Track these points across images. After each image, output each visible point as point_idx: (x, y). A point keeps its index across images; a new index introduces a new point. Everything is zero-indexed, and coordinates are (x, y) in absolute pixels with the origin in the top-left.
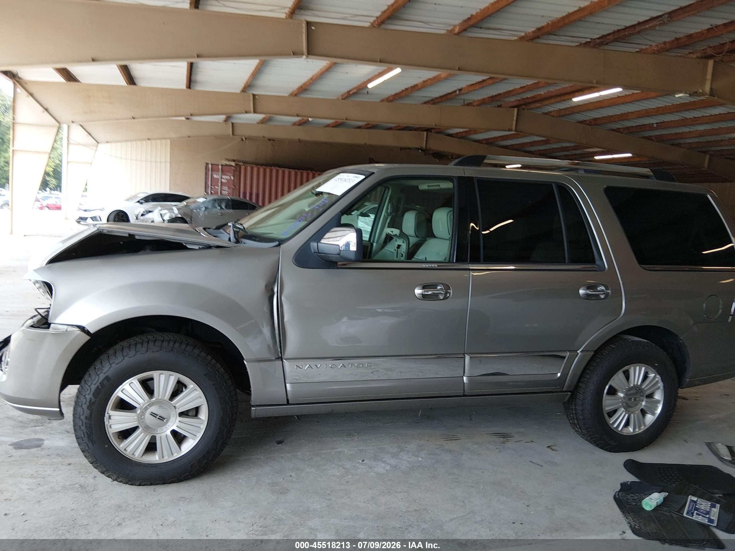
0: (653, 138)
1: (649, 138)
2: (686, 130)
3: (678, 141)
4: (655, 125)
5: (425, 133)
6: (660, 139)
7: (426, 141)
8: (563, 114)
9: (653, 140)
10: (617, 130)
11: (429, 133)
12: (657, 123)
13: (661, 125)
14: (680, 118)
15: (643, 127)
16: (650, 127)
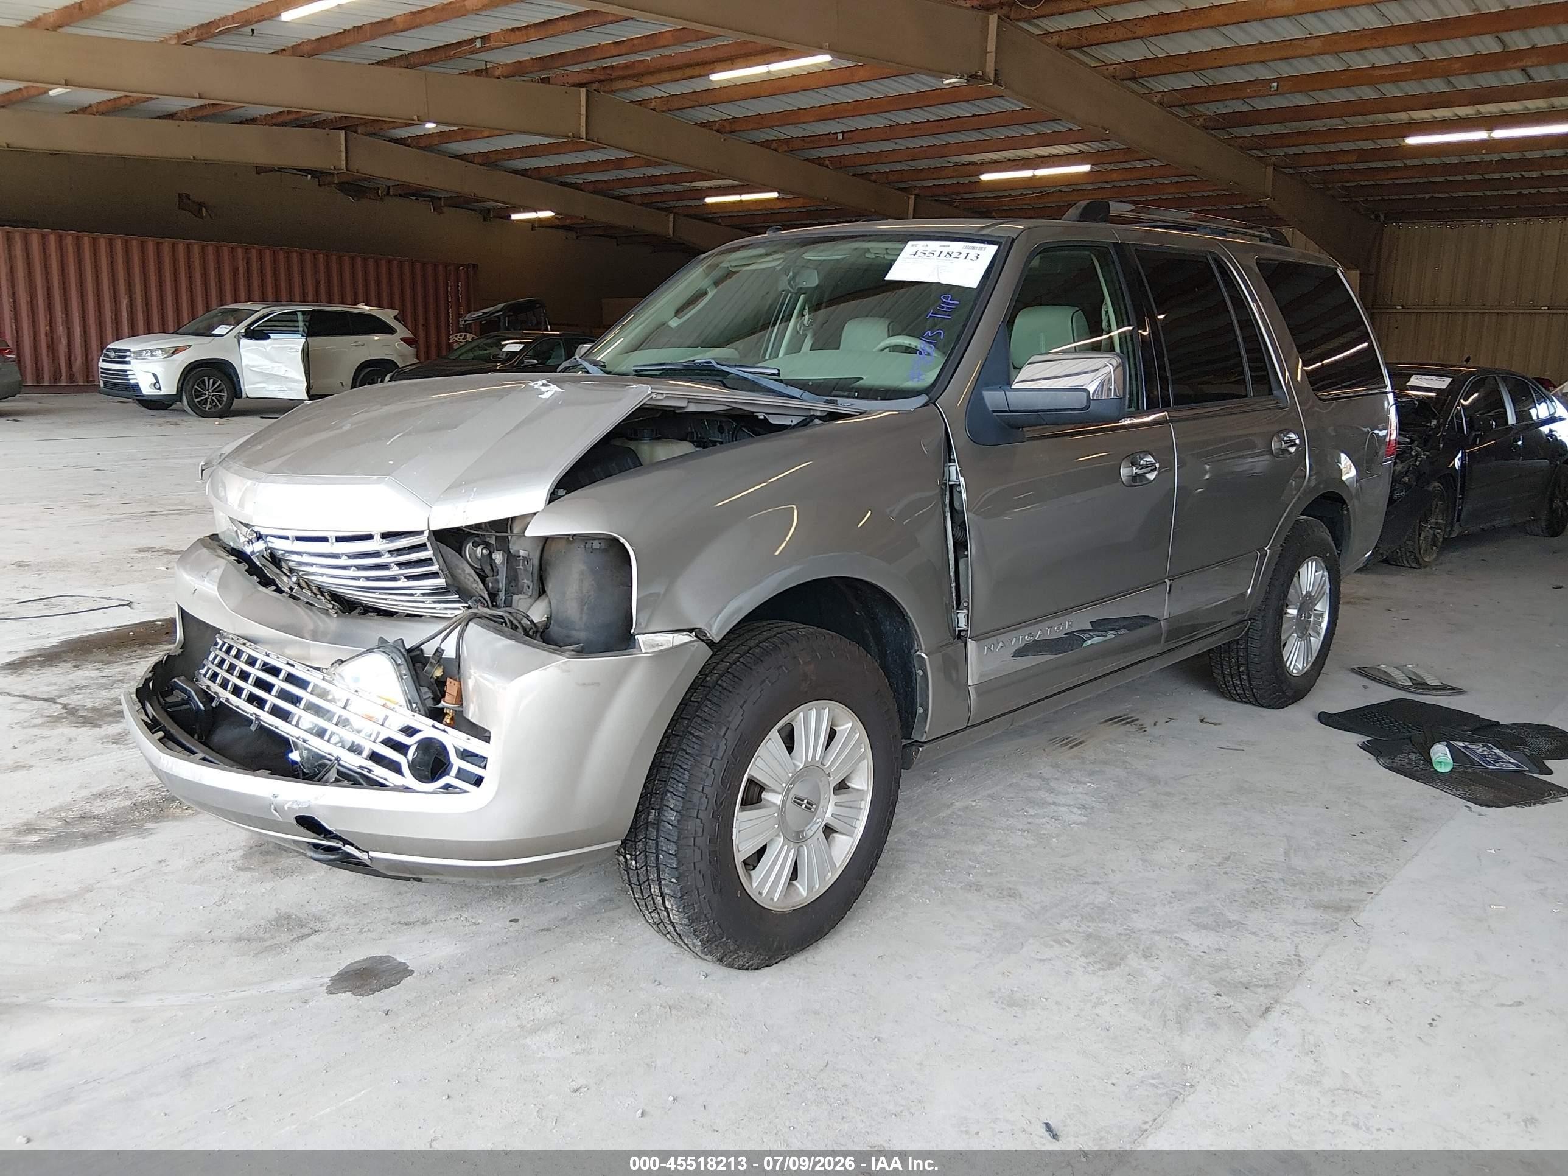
0: (827, 162)
1: (819, 162)
2: (888, 146)
3: (866, 169)
4: (840, 137)
5: (342, 133)
6: (839, 163)
7: (347, 153)
8: (672, 105)
9: (827, 167)
10: (766, 144)
11: (352, 135)
12: (843, 133)
13: (850, 137)
14: (887, 123)
15: (816, 140)
16: (830, 139)
